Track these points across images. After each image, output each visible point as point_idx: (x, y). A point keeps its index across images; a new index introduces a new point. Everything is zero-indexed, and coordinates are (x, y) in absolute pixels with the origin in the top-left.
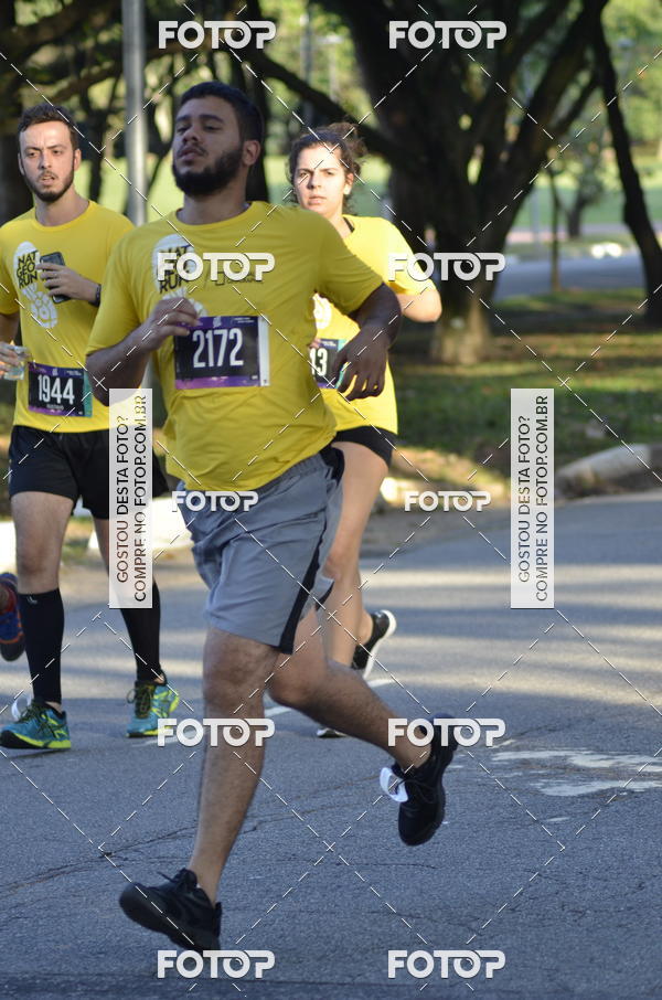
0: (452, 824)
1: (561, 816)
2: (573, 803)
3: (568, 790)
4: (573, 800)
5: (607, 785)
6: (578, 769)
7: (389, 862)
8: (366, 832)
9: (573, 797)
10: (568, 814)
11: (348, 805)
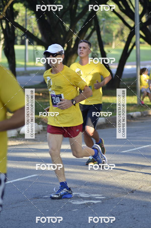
0: (49, 211)
1: (76, 209)
2: (79, 206)
3: (78, 203)
4: (79, 205)
5: (88, 202)
6: (81, 198)
7: (33, 220)
8: (28, 213)
9: (79, 204)
10: (78, 208)
11: (24, 206)
